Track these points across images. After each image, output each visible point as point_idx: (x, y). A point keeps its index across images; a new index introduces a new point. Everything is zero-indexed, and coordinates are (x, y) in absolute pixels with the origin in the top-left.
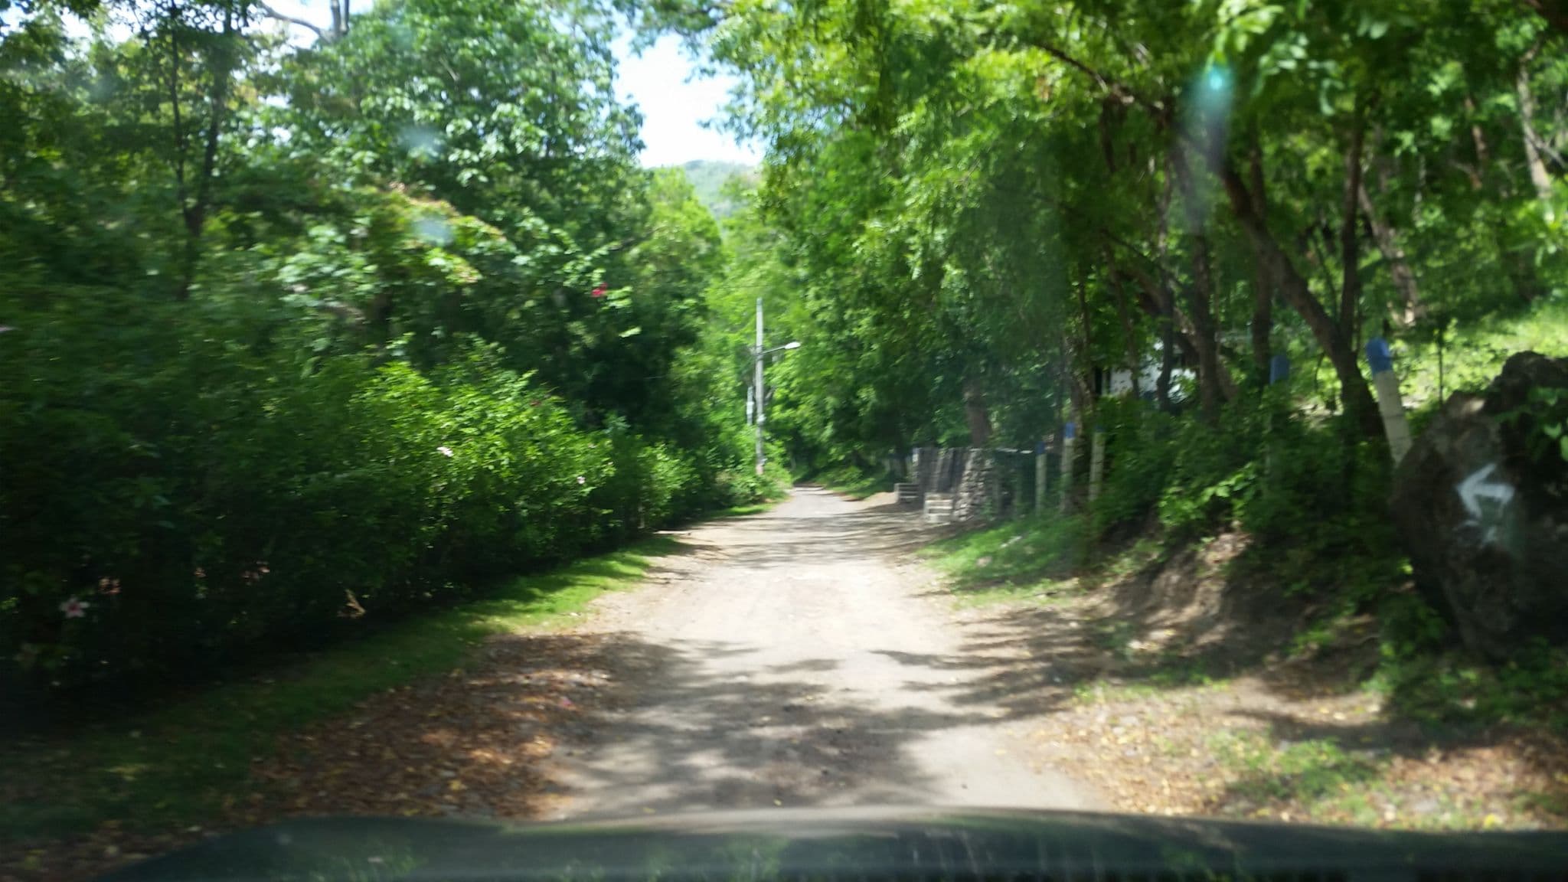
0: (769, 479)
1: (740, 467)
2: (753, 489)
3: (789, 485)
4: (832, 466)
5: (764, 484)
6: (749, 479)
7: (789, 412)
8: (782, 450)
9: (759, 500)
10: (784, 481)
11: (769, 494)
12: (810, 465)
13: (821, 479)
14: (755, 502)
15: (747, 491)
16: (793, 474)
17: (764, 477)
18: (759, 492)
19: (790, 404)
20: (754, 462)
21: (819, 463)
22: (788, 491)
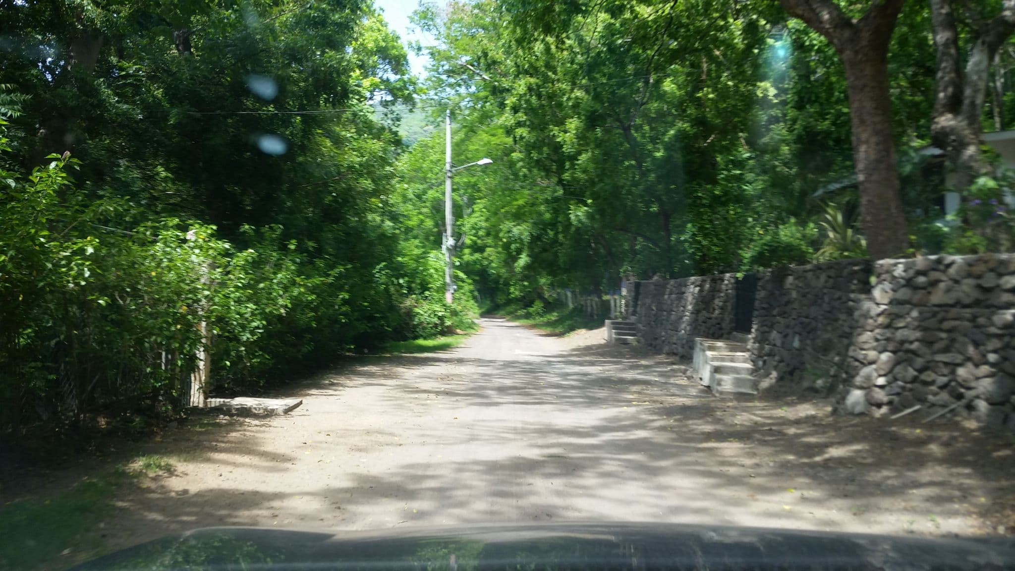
0: (459, 308)
1: (427, 293)
2: (441, 318)
3: (477, 315)
4: (509, 302)
5: (454, 313)
6: (437, 307)
7: (477, 256)
8: (472, 287)
9: (448, 331)
10: (472, 312)
11: (461, 324)
12: (492, 301)
13: (502, 312)
14: (443, 333)
15: (436, 320)
16: (480, 307)
17: (454, 306)
18: (448, 323)
19: (477, 248)
20: (443, 289)
21: (501, 299)
22: (476, 321)
